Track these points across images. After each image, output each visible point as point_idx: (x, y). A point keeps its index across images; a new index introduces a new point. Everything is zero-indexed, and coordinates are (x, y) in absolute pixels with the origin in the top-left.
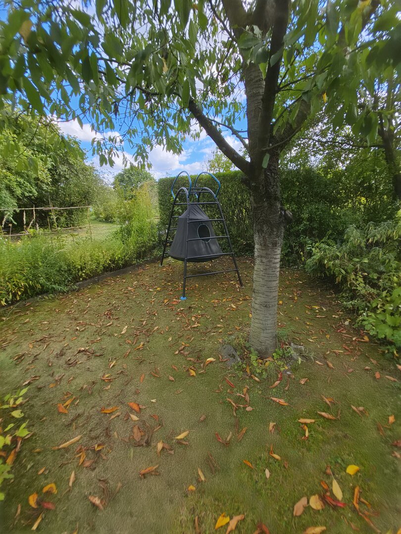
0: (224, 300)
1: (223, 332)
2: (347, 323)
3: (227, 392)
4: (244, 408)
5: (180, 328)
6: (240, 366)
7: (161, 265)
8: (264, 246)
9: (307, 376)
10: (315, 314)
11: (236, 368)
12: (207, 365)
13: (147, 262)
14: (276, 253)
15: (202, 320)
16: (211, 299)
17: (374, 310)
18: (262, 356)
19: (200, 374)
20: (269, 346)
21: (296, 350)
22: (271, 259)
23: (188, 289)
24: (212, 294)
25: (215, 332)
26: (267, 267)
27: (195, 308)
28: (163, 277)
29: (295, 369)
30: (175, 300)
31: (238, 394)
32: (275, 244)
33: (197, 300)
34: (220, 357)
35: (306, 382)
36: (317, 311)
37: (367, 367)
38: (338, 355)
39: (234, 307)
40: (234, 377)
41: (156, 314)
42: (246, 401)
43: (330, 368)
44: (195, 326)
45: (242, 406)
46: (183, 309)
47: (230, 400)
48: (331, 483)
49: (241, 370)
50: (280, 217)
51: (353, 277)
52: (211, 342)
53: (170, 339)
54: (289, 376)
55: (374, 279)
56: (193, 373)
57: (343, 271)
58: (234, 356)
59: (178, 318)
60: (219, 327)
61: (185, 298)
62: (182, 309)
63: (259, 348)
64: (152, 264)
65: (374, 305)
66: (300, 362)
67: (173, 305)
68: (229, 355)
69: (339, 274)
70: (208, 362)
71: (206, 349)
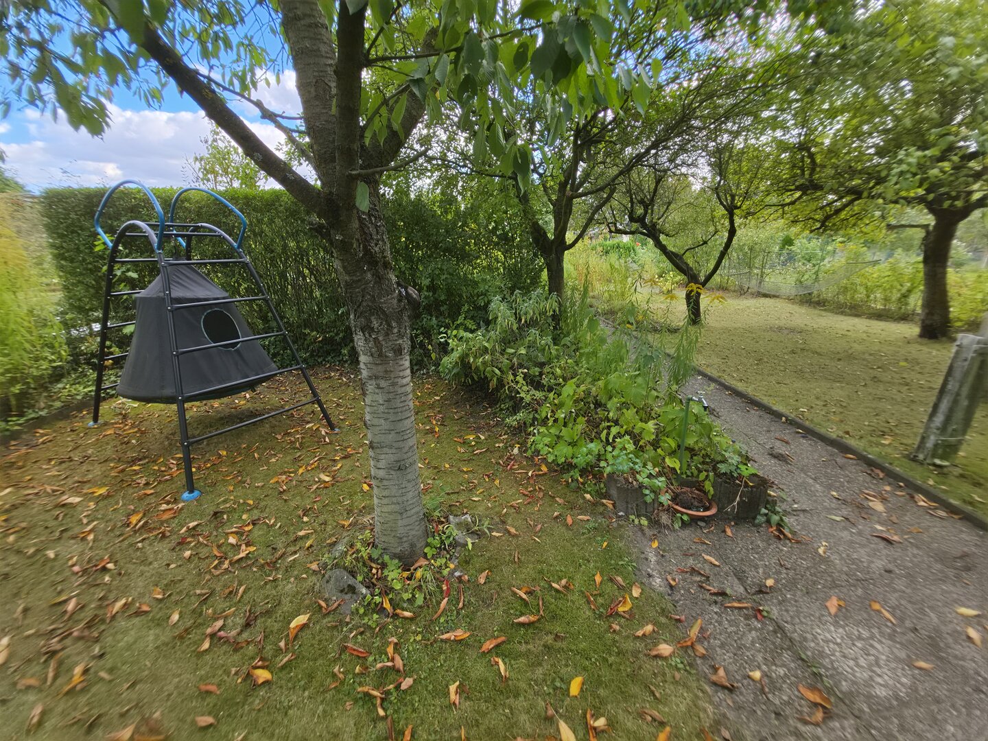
0: (301, 471)
1: (315, 544)
2: (516, 451)
3: (355, 675)
4: (398, 687)
5: (199, 574)
6: (369, 604)
7: (96, 419)
8: (379, 356)
9: (486, 566)
10: (470, 449)
11: (362, 611)
12: (296, 637)
13: (40, 422)
14: (402, 368)
15: (257, 533)
16: (267, 476)
17: (544, 422)
18: (407, 563)
19: (283, 668)
20: (415, 540)
21: (459, 525)
22: (396, 380)
23: (199, 468)
24: (268, 463)
25: (295, 553)
26: (391, 396)
27: (232, 511)
28: (109, 452)
29: (466, 562)
30: (164, 507)
31: (379, 665)
32: (398, 351)
33: (231, 488)
34: (323, 604)
35: (487, 577)
36: (473, 443)
37: (556, 514)
38: (517, 509)
39: (327, 479)
40: (362, 633)
41: (110, 566)
42: (398, 671)
43: (514, 536)
44: (241, 556)
45: (391, 686)
46: (195, 523)
47: (365, 689)
48: (558, 730)
49: (374, 611)
50: (400, 301)
51: (511, 377)
52: (292, 579)
53: (175, 617)
54: (459, 578)
55: (535, 376)
56: (263, 675)
57: (497, 371)
58: (352, 589)
59: (187, 554)
60: (302, 538)
61: (196, 493)
62: (192, 525)
63: (398, 551)
64: (61, 424)
65: (544, 415)
66: (470, 546)
67: (162, 523)
68: (342, 591)
69: (493, 376)
70: (295, 631)
71: (284, 601)
